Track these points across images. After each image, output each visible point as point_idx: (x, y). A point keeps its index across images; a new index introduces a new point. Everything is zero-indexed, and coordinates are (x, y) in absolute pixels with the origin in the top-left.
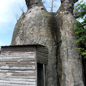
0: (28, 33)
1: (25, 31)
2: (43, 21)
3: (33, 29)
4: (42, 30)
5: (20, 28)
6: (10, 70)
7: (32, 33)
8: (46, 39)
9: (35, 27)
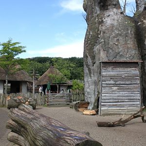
0: (111, 43)
1: (106, 40)
2: (129, 32)
3: (118, 40)
4: (129, 42)
5: (99, 36)
6: (115, 85)
7: (117, 44)
8: (134, 52)
9: (121, 38)
